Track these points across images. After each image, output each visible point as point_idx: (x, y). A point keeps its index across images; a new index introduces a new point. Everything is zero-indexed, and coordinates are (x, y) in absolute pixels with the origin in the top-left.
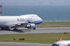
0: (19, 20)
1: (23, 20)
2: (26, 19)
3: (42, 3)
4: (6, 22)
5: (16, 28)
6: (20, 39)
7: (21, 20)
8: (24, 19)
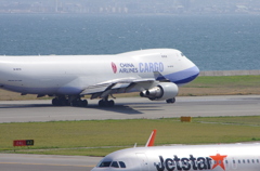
0: (118, 68)
1: (133, 71)
2: (140, 64)
3: (101, 9)
4: (73, 78)
5: (107, 97)
6: (16, 143)
7: (125, 71)
8: (137, 66)
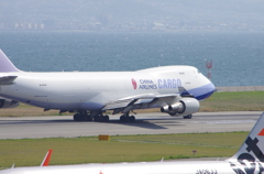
0: (138, 84)
1: (152, 87)
2: (159, 80)
3: (17, 25)
4: (95, 94)
5: (128, 113)
7: (144, 86)
